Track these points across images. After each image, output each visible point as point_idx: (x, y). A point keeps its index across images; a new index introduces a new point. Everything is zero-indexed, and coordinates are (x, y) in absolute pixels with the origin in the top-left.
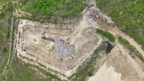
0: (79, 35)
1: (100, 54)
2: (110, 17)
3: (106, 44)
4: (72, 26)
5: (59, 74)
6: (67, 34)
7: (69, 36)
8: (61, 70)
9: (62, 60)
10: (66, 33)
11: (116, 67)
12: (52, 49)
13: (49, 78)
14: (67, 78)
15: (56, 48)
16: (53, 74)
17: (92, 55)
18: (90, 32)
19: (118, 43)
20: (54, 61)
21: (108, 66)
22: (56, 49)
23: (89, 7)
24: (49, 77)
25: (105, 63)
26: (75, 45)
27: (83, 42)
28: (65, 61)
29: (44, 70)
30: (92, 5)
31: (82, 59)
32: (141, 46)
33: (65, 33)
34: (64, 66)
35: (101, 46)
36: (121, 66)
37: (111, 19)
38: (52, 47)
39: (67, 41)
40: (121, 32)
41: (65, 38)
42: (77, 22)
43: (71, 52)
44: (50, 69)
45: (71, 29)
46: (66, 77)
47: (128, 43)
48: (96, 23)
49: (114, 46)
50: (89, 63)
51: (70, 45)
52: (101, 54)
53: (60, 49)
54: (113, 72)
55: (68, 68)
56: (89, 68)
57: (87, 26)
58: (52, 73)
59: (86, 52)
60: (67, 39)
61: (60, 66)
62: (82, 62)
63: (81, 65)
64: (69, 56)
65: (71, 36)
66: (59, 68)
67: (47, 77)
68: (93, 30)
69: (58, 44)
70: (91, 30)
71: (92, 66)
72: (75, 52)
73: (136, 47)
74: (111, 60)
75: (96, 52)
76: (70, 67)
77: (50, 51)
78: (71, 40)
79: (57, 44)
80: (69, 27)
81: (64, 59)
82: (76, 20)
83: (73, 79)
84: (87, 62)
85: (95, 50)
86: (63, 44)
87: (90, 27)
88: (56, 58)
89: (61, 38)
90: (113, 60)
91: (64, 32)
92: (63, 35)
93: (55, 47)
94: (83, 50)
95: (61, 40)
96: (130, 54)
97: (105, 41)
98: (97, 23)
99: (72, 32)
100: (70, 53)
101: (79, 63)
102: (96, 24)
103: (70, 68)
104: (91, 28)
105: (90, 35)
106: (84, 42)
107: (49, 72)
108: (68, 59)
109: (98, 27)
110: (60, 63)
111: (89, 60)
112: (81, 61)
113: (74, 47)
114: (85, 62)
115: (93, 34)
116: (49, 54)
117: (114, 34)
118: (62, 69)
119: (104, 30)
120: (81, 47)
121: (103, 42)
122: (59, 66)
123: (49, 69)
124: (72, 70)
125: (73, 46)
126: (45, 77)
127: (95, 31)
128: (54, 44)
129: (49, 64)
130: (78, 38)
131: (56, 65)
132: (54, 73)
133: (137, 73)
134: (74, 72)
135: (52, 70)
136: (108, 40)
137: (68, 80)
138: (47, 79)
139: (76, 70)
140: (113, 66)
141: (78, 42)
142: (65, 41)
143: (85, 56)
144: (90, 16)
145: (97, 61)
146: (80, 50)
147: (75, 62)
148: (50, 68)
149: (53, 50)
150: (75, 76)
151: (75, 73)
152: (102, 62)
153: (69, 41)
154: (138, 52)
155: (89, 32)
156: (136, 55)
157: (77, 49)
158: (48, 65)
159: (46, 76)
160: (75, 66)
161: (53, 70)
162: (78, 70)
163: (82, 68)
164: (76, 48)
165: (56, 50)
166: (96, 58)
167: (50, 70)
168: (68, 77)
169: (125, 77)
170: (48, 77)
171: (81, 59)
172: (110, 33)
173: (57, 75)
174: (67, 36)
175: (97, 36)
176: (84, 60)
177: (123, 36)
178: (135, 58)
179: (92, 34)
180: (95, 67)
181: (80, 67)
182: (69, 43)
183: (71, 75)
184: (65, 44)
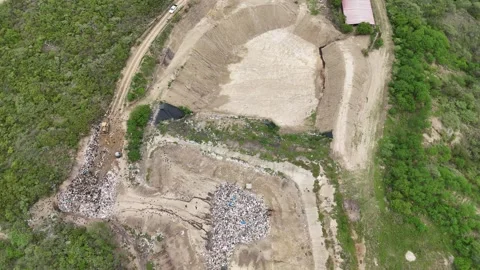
0: (167, 199)
1: (203, 127)
2: (80, 143)
3: (166, 122)
4: (149, 239)
5: (323, 205)
6: (181, 241)
7: (182, 229)
8: (306, 205)
9: (270, 210)
10: (178, 246)
11: (217, 84)
12: (252, 263)
13: (360, 233)
14: (319, 178)
15: (242, 247)
16: (334, 224)
17: (213, 141)
18: (148, 176)
19: (148, 98)
20: (291, 238)
21: (225, 99)
22: (246, 248)
23: (65, 214)
24: (354, 232)
25: (220, 109)
26: (205, 196)
27: (182, 177)
28: (270, 200)
29: (342, 260)
30: (56, 208)
31: (239, 160)
32: (133, 48)
33: (181, 247)
34: (288, 200)
35: (178, 132)
36: (208, 72)
37: (86, 139)
38: (247, 265)
39: (205, 227)
40: (113, 104)
41: (195, 236)
42: (128, 232)
43: (231, 196)
44: (326, 241)
45: (159, 239)
46: (317, 182)
47: (139, 75)
48: (109, 172)
49: (161, 103)
50: (241, 140)
51: (211, 210)
52: (202, 125)
53: (239, 236)
54: (232, 83)
55: (284, 185)
56: (254, 138)
57: (131, 193)
58: (336, 229)
59: (214, 160)
60: (196, 231)
61: (297, 212)
62: (247, 157)
63: (258, 155)
64: (247, 193)
65: (181, 224)
66: (303, 212)
67: (359, 241)
68: (136, 173)
69: (225, 248)
70: (138, 179)
71: (245, 131)
72: (224, 183)
73: (141, 56)
74: (206, 99)
75: (199, 137)
76: (281, 180)
77: (264, 264)
78: (195, 213)
79: (228, 254)
80: (156, 248)
81: (264, 207)
82: (124, 235)
83: (312, 159)
84: (240, 145)
85: (196, 141)
86: (217, 233)
87: (129, 183)
88: (275, 232)
89: (201, 251)
90: (202, 95)
91: (177, 254)
92: (189, 249)
93: (240, 254)
94: (208, 167)
95: (208, 247)
96: (166, 64)
97: (158, 128)
98: (109, 169)
99: (167, 230)
100: (235, 197)
101: (254, 165)
102: (113, 171)
103: (283, 181)
104: (132, 180)
105: (155, 170)
106: (183, 172)
107: (336, 240)
108: (256, 193)
109: (122, 162)
110: (285, 215)
111: (232, 142)
112: (244, 162)
113: (210, 194)
114: (243, 152)
115: (148, 165)
116: (275, 262)
117: (126, 116)
118: (301, 201)
119: (125, 143)
120: (203, 176)
121: (162, 133)
122: (295, 215)
123: (328, 244)
124: (287, 173)
125: (209, 198)
126: (363, 248)
127: (137, 164)
128: (233, 262)
129: (311, 254)
130: (179, 197)
131: (302, 225)
132: (328, 222)
133: (205, 34)
134: (288, 164)
135: (325, 234)
136: (152, 123)
137: (322, 171)
138: (367, 238)
139: (281, 164)
140: (219, 89)
141: (192, 192)
142: (207, 233)
143: (225, 157)
144: (95, 197)
145: (226, 126)
146: (214, 175)
147: (258, 175)
148: (323, 240)
149: (254, 256)
150: (298, 159)
151: (289, 161)
152: (222, 115)
153: (199, 221)
154: (151, 49)
155: (148, 180)
156: (160, 50)
157: (215, 184)
158: (315, 254)
159: (357, 245)
160: (267, 170)
161: (324, 231)
162: (275, 157)
163: (264, 151)
164: (211, 186)
165: (250, 246)
166: (217, 132)
167: (329, 239)
168: (316, 175)
169: (230, 56)
170: (355, 237)
171: (241, 162)
172: (129, 123)
173: (329, 210)
174: (186, 235)
175: (152, 153)
176: (237, 155)
177: (125, 94)
178: (169, 50)
179: (149, 170)
180: (244, 123)
181: (264, 157)
182: (207, 216)
183: (301, 169)
184: (214, 226)
